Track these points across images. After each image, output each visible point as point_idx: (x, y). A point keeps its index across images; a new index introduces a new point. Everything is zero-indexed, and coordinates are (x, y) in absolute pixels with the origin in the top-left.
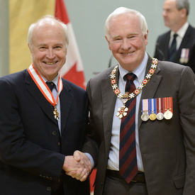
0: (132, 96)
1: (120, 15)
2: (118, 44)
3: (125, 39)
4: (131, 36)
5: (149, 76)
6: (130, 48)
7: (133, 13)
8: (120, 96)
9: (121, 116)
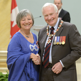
0: (52, 35)
1: (46, 7)
2: (47, 18)
3: (49, 16)
4: (51, 14)
5: (59, 28)
6: (51, 19)
7: (51, 5)
8: (49, 35)
9: (48, 43)
